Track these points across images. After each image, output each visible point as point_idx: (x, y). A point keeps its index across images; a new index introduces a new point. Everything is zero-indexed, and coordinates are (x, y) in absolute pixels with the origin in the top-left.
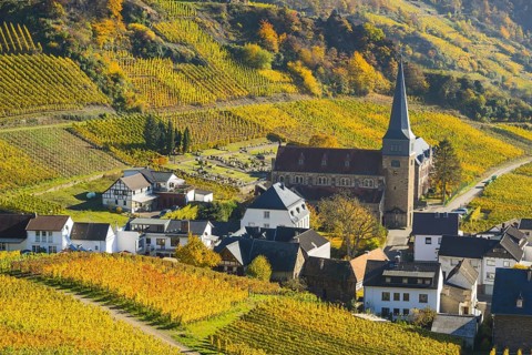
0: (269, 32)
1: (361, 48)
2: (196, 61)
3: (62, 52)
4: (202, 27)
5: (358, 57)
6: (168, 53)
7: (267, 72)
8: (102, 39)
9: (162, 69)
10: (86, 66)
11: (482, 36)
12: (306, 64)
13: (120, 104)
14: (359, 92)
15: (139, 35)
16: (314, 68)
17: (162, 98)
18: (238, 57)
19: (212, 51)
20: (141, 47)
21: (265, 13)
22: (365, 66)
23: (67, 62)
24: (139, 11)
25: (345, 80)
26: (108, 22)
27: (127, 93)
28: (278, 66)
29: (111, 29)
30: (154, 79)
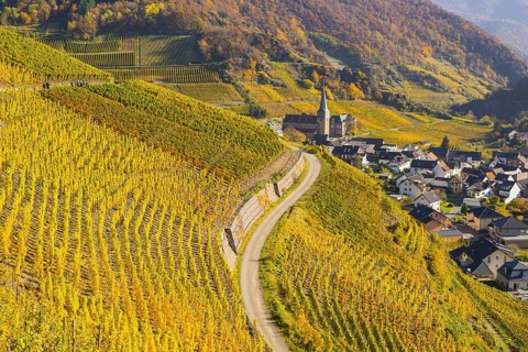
0: (315, 75)
1: (355, 81)
2: (283, 86)
3: (229, 82)
4: (289, 72)
5: (352, 86)
6: (272, 83)
7: (313, 91)
8: (246, 77)
9: (268, 89)
10: (237, 87)
11: (472, 77)
12: (329, 87)
13: (247, 100)
14: (351, 98)
15: (261, 76)
16: (332, 89)
17: (265, 99)
18: (301, 84)
19: (291, 83)
20: (262, 80)
21: (316, 67)
22: (355, 89)
23: (230, 86)
24: (262, 66)
25: (345, 94)
26: (249, 71)
27: (250, 97)
28: (318, 88)
29: (250, 74)
30: (264, 92)
